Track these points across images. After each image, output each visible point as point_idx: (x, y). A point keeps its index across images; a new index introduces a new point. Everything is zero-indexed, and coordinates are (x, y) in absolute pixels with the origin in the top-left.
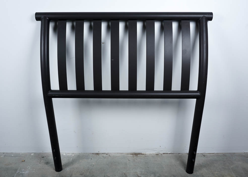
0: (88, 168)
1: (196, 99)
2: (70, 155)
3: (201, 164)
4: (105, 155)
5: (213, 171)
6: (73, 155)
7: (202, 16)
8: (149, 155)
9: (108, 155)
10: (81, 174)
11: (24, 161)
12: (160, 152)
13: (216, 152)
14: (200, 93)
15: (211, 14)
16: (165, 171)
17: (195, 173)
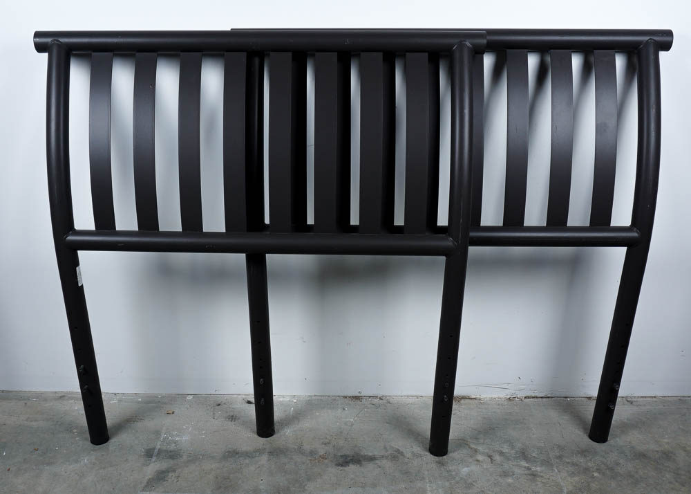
0: (340, 430)
1: (625, 249)
2: (287, 399)
3: (626, 421)
4: (376, 401)
5: (656, 436)
6: (295, 401)
7: (646, 38)
8: (490, 401)
9: (385, 401)
10: (325, 444)
11: (173, 413)
12: (517, 393)
13: (659, 393)
14: (637, 233)
15: (669, 33)
16: (535, 436)
17: (611, 441)
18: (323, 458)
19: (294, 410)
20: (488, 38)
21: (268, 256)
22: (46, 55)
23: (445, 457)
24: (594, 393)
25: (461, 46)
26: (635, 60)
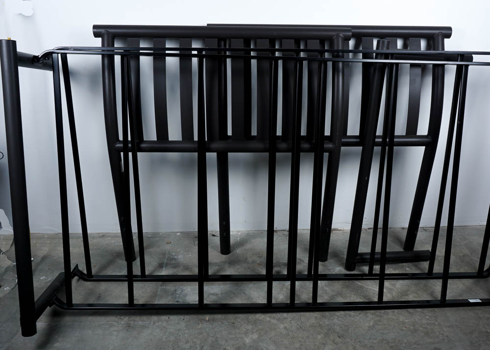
1: (424, 147)
4: (285, 233)
6: (240, 234)
7: (437, 32)
12: (364, 226)
15: (450, 29)
18: (259, 265)
19: (240, 239)
20: (353, 31)
21: (229, 153)
22: (100, 39)
23: (326, 262)
24: (407, 226)
25: (338, 36)
26: (431, 42)
